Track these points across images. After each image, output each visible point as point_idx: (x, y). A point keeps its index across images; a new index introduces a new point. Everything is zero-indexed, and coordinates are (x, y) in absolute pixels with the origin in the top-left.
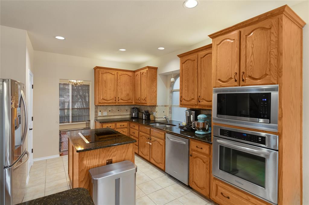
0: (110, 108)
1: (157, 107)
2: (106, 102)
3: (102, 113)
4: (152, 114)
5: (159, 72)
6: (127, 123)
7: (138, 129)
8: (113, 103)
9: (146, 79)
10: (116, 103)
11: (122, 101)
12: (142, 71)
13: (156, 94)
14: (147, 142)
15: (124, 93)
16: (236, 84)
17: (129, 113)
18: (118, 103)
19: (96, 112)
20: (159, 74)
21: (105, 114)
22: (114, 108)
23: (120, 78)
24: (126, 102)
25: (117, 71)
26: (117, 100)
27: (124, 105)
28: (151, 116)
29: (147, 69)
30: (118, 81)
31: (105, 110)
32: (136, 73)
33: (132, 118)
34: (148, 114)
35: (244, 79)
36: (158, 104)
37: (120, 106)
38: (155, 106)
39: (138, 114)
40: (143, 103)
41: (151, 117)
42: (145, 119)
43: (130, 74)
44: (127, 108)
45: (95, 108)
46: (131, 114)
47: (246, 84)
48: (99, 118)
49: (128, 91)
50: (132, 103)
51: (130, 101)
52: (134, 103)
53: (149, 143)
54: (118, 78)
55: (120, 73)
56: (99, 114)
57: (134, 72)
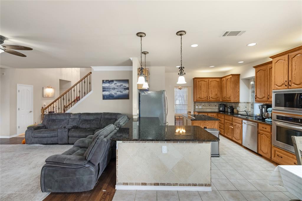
0: (203, 104)
1: (240, 104)
2: (201, 99)
3: (198, 107)
4: (236, 108)
5: (241, 77)
6: (215, 114)
7: (223, 118)
8: (205, 100)
9: (230, 83)
10: (207, 100)
11: (212, 99)
12: (227, 78)
13: (239, 94)
14: (230, 126)
15: (213, 93)
16: (286, 87)
17: (217, 108)
18: (209, 100)
19: (195, 106)
20: (242, 79)
21: (200, 107)
22: (206, 104)
23: (210, 84)
24: (215, 99)
25: (208, 79)
26: (208, 99)
27: (214, 102)
28: (235, 109)
29: (231, 76)
30: (209, 86)
31: (200, 105)
32: (223, 79)
33: (220, 111)
34: (232, 109)
35: (290, 84)
36: (240, 101)
37: (211, 103)
38: (238, 103)
39: (224, 108)
40: (228, 101)
41: (235, 111)
42: (230, 112)
43: (218, 80)
44: (216, 104)
45: (194, 104)
46: (219, 109)
47: (292, 88)
48: (196, 110)
49: (216, 92)
50: (220, 100)
51: (218, 99)
52: (221, 101)
53: (231, 127)
54: (209, 84)
55: (210, 80)
56: (197, 107)
57: (221, 78)
